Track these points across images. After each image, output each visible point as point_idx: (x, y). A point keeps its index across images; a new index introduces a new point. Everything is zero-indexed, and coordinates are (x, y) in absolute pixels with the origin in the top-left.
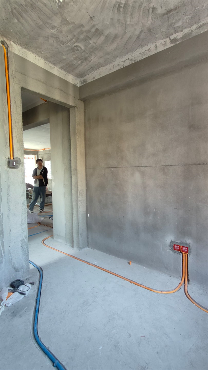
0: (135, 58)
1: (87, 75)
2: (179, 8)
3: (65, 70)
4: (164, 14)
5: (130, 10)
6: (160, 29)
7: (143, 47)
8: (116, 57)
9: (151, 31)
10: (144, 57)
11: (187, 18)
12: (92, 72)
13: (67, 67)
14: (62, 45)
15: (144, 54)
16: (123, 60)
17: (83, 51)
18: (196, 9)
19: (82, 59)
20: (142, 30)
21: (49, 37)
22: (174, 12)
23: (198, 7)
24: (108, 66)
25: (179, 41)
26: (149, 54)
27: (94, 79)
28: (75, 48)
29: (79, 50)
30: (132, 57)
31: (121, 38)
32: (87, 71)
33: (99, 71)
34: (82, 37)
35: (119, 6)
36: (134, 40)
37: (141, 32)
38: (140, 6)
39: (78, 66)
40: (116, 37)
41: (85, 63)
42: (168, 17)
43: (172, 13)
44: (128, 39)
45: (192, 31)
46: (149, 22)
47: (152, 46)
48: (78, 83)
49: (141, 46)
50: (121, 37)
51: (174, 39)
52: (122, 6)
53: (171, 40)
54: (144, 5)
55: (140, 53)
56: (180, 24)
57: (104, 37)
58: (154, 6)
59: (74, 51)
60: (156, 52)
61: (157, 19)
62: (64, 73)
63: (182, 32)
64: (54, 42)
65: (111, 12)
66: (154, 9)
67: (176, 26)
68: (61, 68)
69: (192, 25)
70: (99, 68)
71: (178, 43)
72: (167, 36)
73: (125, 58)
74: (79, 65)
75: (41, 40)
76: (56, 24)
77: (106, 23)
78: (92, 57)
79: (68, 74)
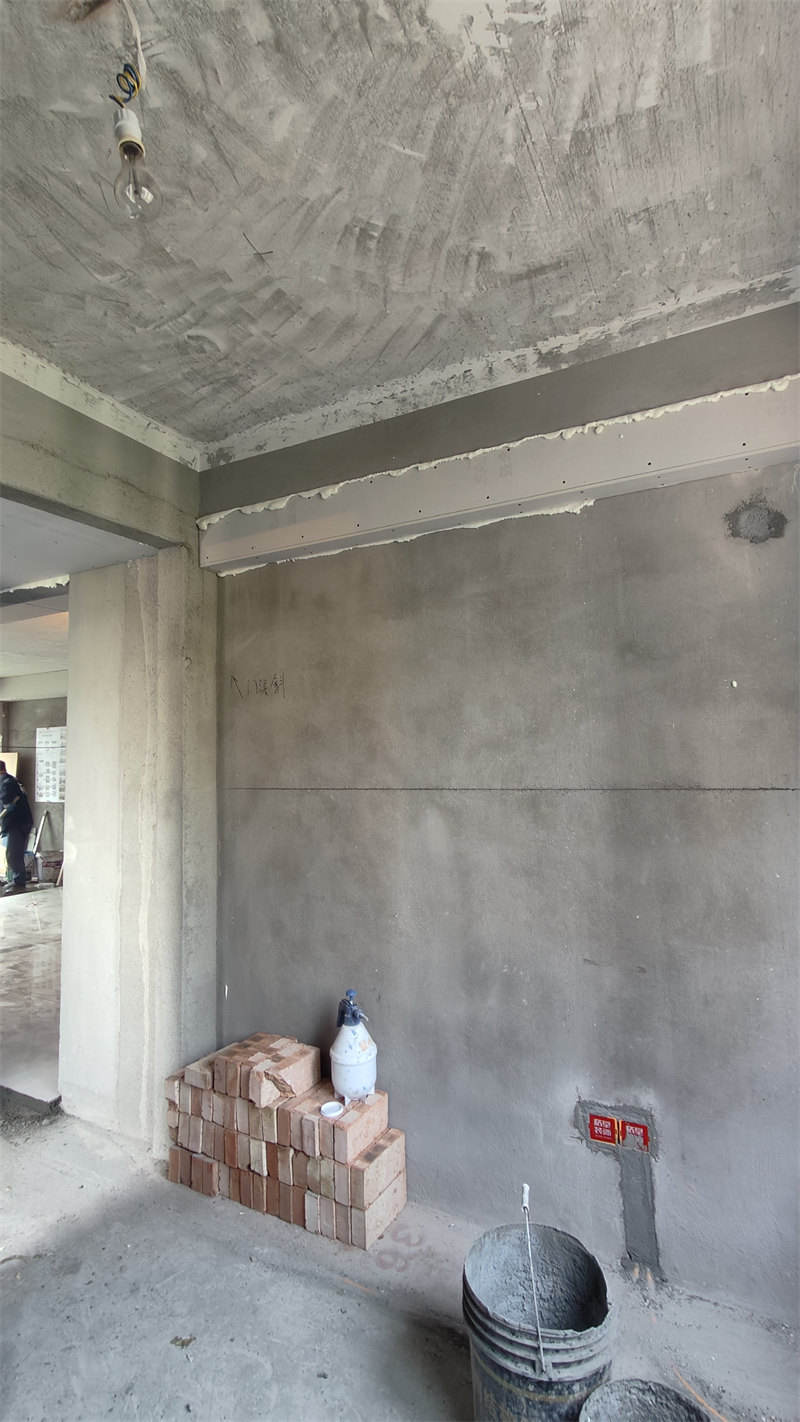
0: (415, 395)
1: (235, 435)
2: (567, 264)
3: (144, 411)
4: (519, 278)
5: (402, 248)
6: (505, 320)
7: (446, 364)
8: (344, 387)
9: (473, 321)
10: (449, 398)
11: (592, 297)
12: (254, 428)
13: (153, 402)
14: (138, 329)
15: (449, 388)
16: (374, 398)
17: (222, 357)
18: (623, 274)
19: (218, 381)
20: (441, 314)
21: (88, 298)
22: (552, 275)
23: (627, 269)
24: (317, 413)
25: (567, 362)
26: (465, 391)
27: (263, 452)
28: (192, 342)
29: (205, 352)
30: (405, 391)
31: (368, 331)
32: (235, 421)
33: (279, 424)
34: (220, 310)
35: (365, 234)
36: (413, 343)
37: (440, 319)
38: (437, 244)
39: (197, 402)
40: (348, 324)
41: (227, 396)
42: (531, 288)
43: (544, 276)
44: (393, 336)
45: (609, 337)
46: (468, 294)
47: (478, 367)
48: (198, 456)
49: (439, 361)
50: (367, 327)
51: (550, 353)
52: (376, 234)
53: (540, 353)
54: (450, 242)
55: (432, 384)
56: (570, 310)
57: (305, 321)
58: (486, 250)
59: (187, 353)
60: (490, 386)
61: (496, 287)
62: (143, 420)
63: (578, 336)
64: (105, 314)
65: (335, 246)
66: (484, 257)
67: (557, 314)
68: (130, 403)
69: (609, 319)
70: (280, 416)
71: (564, 366)
72: (529, 341)
73: (377, 394)
74: (203, 398)
75: (51, 302)
76: (117, 259)
77: (314, 277)
78: (254, 377)
79: (155, 423)
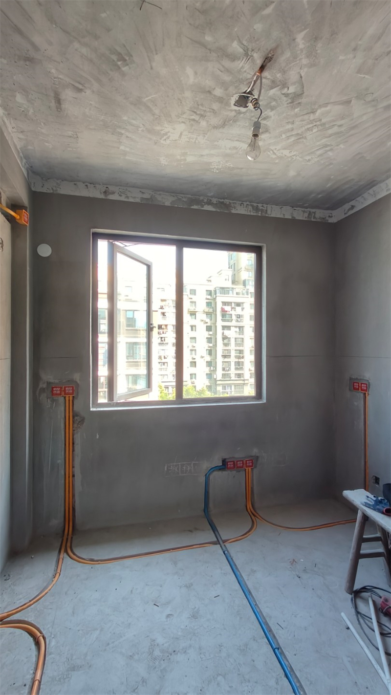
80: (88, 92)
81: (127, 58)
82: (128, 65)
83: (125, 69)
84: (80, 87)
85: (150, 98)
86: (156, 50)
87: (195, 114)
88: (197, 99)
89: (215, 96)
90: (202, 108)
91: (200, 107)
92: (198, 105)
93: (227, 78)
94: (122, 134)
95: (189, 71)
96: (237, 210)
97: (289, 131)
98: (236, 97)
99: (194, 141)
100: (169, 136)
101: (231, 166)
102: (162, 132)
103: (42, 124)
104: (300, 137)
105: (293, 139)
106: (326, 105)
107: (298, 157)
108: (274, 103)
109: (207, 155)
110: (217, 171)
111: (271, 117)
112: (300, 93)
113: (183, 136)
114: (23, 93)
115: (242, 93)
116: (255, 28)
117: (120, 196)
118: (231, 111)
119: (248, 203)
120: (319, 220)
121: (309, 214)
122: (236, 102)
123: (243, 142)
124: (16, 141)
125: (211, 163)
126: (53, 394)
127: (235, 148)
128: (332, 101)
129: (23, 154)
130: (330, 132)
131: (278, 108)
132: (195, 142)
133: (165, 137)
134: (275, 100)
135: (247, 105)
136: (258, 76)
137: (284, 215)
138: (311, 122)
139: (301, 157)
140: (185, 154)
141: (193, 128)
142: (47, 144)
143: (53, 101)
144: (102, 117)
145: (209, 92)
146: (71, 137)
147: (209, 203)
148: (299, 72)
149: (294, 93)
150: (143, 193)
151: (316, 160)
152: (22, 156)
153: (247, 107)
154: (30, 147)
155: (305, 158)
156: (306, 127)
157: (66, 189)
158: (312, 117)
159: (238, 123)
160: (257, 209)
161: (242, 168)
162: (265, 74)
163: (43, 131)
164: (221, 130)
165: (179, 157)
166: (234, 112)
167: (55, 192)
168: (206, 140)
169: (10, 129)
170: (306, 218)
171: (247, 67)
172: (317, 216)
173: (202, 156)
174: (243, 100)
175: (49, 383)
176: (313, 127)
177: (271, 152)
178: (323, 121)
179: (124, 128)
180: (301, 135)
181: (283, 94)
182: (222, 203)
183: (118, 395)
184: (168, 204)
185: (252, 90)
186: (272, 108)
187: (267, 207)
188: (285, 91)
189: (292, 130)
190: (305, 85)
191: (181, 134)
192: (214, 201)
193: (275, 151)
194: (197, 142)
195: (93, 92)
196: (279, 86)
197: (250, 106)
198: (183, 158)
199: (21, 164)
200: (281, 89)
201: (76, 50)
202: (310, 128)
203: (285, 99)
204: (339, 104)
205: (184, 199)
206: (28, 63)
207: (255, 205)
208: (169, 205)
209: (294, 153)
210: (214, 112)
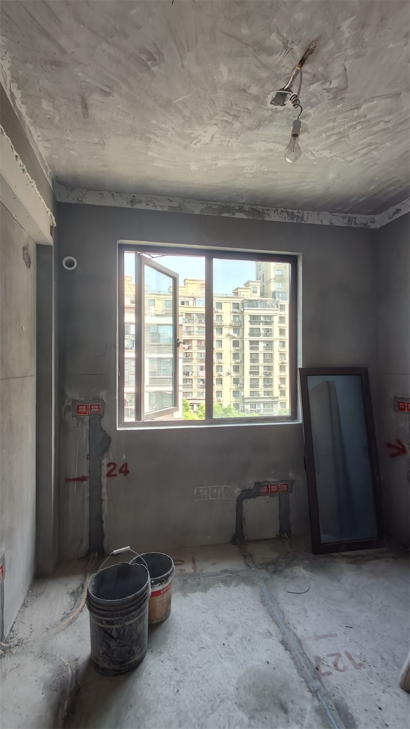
80: (116, 95)
81: (157, 58)
82: (158, 64)
83: (154, 69)
84: (108, 90)
85: (180, 99)
86: (188, 47)
87: (228, 115)
88: (231, 98)
89: (250, 94)
90: (236, 108)
91: (234, 107)
92: (232, 105)
93: (264, 74)
94: (151, 139)
95: (224, 69)
96: (271, 217)
97: (329, 129)
98: (273, 95)
99: (226, 144)
100: (200, 140)
101: (266, 170)
102: (193, 136)
103: (68, 131)
104: (342, 136)
105: (334, 138)
106: (372, 99)
107: (339, 158)
108: (314, 100)
109: (240, 158)
110: (251, 176)
111: (310, 115)
112: (344, 87)
113: (215, 139)
114: (50, 99)
115: (280, 90)
116: (296, 17)
117: (148, 205)
118: (267, 110)
119: (282, 209)
120: (360, 226)
121: (349, 220)
122: (272, 100)
123: (279, 143)
124: (41, 149)
125: (244, 167)
126: (78, 412)
127: (270, 150)
128: (379, 94)
129: (48, 164)
130: (375, 129)
131: (319, 105)
132: (228, 145)
133: (195, 142)
134: (315, 96)
135: (285, 103)
136: (298, 71)
137: (321, 221)
138: (355, 119)
139: (342, 158)
140: (216, 158)
141: (226, 129)
142: (73, 152)
143: (80, 107)
144: (130, 122)
145: (244, 90)
146: (97, 144)
147: (241, 210)
148: (343, 64)
149: (337, 87)
150: (171, 201)
151: (359, 160)
152: (47, 166)
153: (285, 105)
154: (55, 156)
155: (346, 159)
156: (349, 125)
157: (91, 200)
158: (356, 113)
159: (275, 123)
160: (292, 215)
161: (276, 172)
162: (306, 68)
163: (69, 138)
164: (255, 131)
165: (210, 162)
166: (270, 111)
167: (80, 203)
168: (239, 142)
169: (36, 138)
170: (345, 223)
171: (286, 61)
172: (358, 222)
173: (234, 159)
174: (280, 98)
175: (74, 401)
176: (357, 123)
177: (310, 153)
178: (369, 117)
179: (152, 133)
180: (343, 134)
181: (325, 89)
182: (255, 209)
183: (145, 414)
184: (197, 212)
185: (291, 86)
186: (312, 106)
187: (303, 213)
188: (327, 86)
189: (334, 128)
190: (349, 79)
191: (213, 137)
192: (247, 208)
193: (314, 152)
194: (229, 145)
195: (121, 95)
196: (320, 80)
197: (289, 103)
198: (214, 163)
199: (47, 174)
200: (322, 84)
201: (104, 51)
202: (353, 125)
203: (326, 94)
204: (387, 98)
205: (214, 207)
206: (54, 67)
207: (290, 211)
208: (199, 213)
209: (335, 154)
210: (249, 112)
